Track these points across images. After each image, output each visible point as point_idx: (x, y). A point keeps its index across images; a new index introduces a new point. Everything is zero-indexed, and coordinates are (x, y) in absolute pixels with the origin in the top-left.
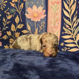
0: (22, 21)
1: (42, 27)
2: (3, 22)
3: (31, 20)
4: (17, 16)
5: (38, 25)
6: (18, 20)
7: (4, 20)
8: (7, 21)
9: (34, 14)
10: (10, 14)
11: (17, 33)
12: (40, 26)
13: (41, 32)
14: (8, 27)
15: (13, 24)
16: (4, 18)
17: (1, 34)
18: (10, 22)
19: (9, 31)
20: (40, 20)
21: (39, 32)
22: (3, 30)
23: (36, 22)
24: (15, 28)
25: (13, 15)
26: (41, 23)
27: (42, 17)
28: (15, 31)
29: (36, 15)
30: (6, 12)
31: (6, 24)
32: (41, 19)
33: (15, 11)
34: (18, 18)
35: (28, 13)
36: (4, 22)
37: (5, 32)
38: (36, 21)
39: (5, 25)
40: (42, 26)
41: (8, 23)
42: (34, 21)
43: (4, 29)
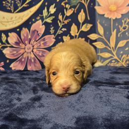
0: (89, 19)
1: (124, 28)
2: (58, 21)
3: (105, 16)
4: (82, 10)
5: (117, 25)
6: (84, 18)
7: (60, 17)
8: (66, 19)
9: (110, 6)
10: (70, 8)
11: (80, 38)
12: (120, 26)
13: (121, 36)
14: (66, 29)
15: (74, 24)
16: (60, 14)
17: (54, 40)
18: (70, 20)
19: (66, 36)
20: (120, 16)
21: (119, 36)
22: (58, 34)
23: (113, 20)
24: (77, 31)
25: (76, 9)
26: (123, 21)
27: (124, 11)
28: (76, 36)
29: (113, 8)
30: (64, 5)
31: (62, 24)
32: (122, 15)
33: (79, 2)
34: (84, 14)
35: (101, 4)
36: (60, 21)
37: (60, 38)
38: (114, 18)
39: (61, 26)
40: (124, 25)
41: (66, 22)
42: (110, 18)
43: (59, 32)
